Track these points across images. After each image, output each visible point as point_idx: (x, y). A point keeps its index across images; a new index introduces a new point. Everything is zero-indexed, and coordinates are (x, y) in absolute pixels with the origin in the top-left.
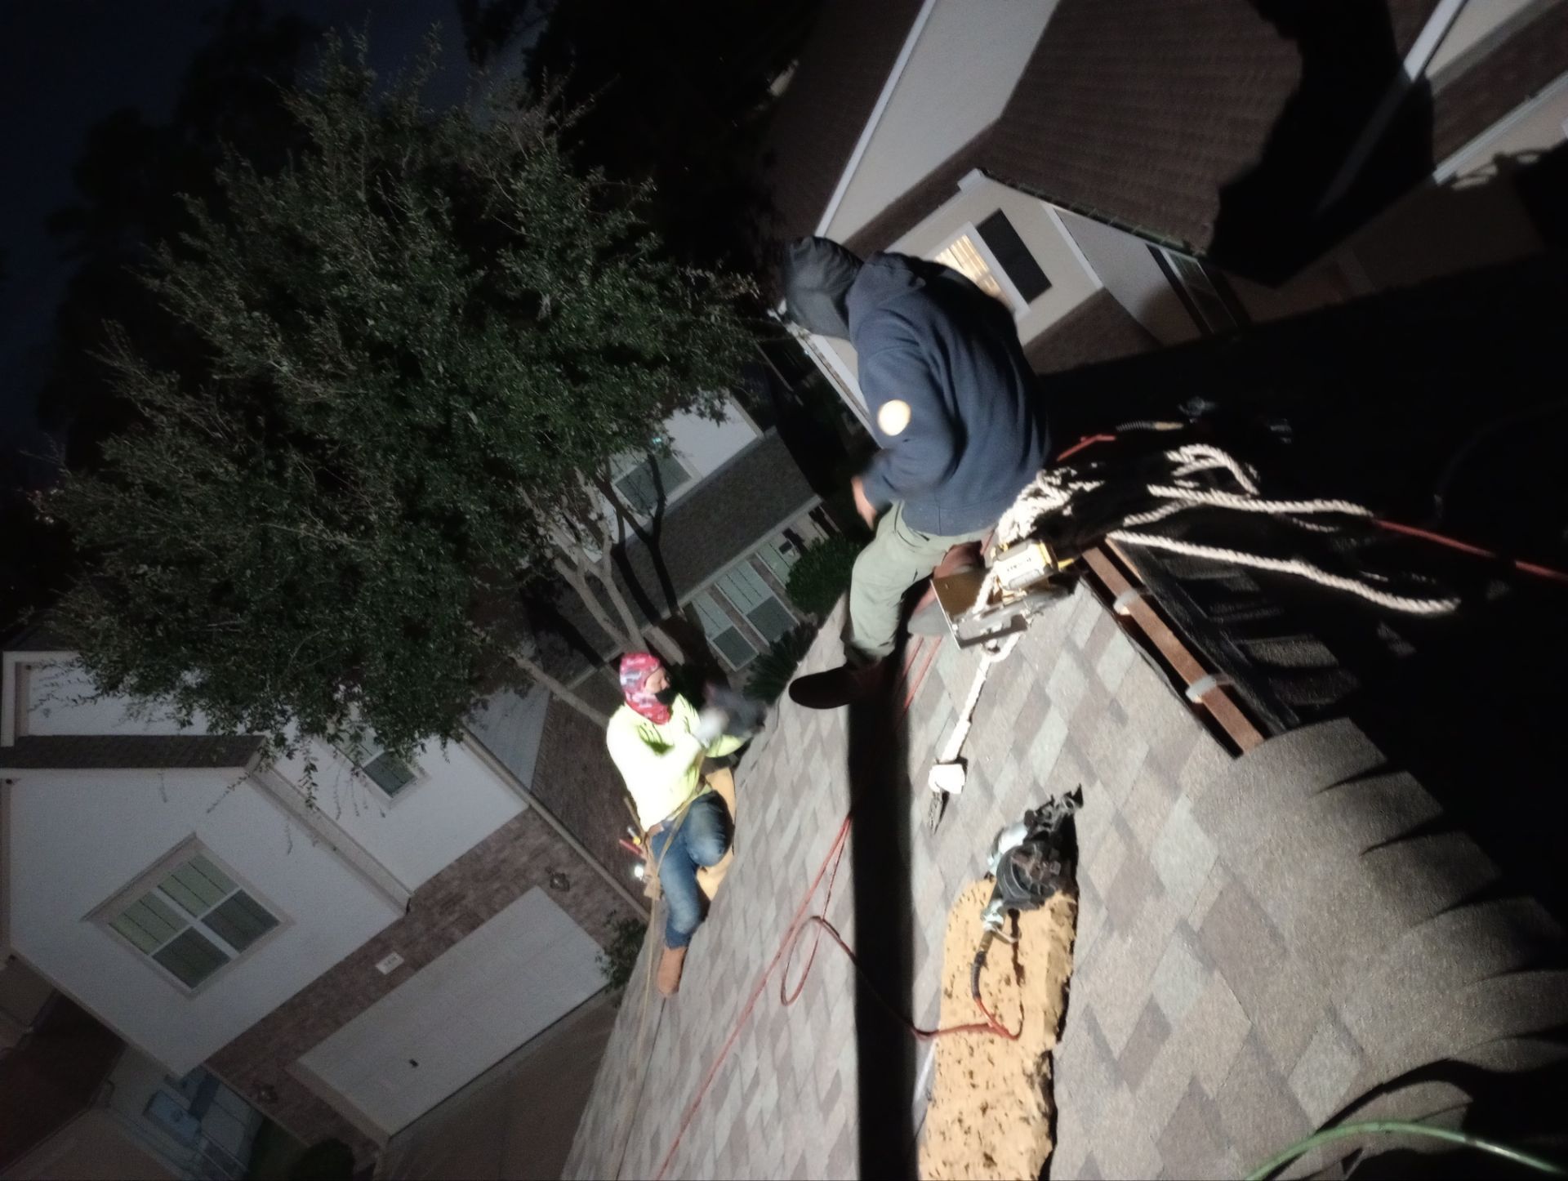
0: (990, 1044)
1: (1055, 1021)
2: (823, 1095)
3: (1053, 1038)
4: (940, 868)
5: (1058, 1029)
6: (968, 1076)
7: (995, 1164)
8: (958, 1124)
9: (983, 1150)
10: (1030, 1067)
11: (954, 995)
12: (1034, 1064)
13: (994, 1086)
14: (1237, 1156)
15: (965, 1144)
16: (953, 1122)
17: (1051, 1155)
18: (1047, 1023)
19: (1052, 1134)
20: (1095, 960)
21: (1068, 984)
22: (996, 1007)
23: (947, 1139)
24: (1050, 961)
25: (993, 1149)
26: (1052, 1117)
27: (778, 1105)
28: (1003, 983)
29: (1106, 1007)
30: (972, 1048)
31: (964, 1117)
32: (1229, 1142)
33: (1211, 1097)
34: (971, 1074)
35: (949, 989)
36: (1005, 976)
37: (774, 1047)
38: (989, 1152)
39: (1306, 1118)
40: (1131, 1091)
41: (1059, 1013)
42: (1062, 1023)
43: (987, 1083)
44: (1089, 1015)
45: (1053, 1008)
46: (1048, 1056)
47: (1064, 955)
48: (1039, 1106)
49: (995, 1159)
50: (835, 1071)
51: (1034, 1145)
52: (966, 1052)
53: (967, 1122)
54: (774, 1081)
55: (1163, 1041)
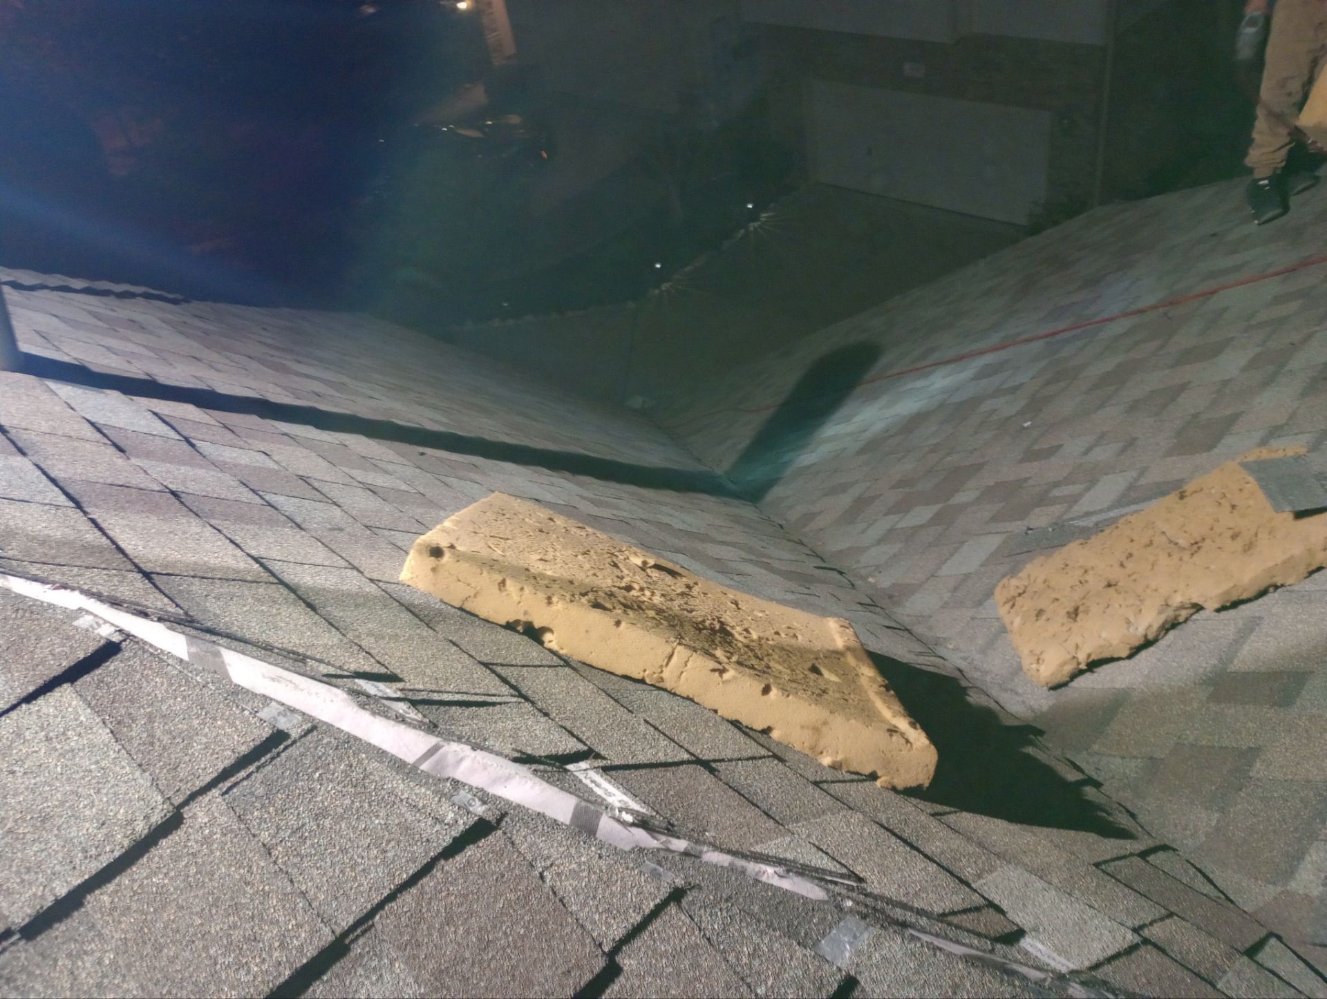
0: (1167, 555)
1: (1235, 598)
2: (1036, 447)
3: (1217, 605)
4: (1299, 407)
5: (1228, 604)
6: (1127, 554)
7: (1075, 620)
8: (1083, 571)
9: (1079, 604)
10: (1177, 600)
11: (1185, 500)
12: (1182, 602)
13: (1135, 580)
14: (1214, 823)
15: (1072, 587)
16: (1081, 567)
17: (1119, 659)
18: (1227, 592)
19: (1135, 651)
20: (1310, 601)
21: (1276, 587)
22: (1204, 539)
23: (1065, 571)
24: (1284, 562)
25: (1086, 612)
26: (1148, 643)
27: (1008, 419)
28: (1230, 533)
29: (1270, 636)
30: (1151, 543)
31: (1091, 572)
32: (1222, 810)
33: (1251, 774)
34: (1130, 555)
35: (1187, 494)
36: (1237, 530)
37: (1048, 383)
38: (1081, 609)
39: (1292, 873)
40: (1208, 698)
41: (1244, 596)
42: (1235, 604)
43: (1133, 574)
44: (1252, 625)
45: (1244, 590)
46: (1198, 608)
47: (1303, 570)
48: (1150, 626)
49: (1078, 619)
50: (1061, 443)
51: (1115, 642)
52: (1146, 541)
53: (1089, 577)
54: (1023, 403)
55: (1274, 704)
